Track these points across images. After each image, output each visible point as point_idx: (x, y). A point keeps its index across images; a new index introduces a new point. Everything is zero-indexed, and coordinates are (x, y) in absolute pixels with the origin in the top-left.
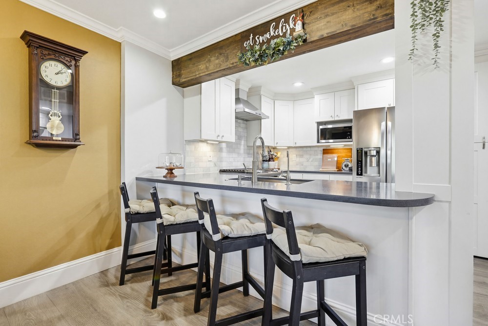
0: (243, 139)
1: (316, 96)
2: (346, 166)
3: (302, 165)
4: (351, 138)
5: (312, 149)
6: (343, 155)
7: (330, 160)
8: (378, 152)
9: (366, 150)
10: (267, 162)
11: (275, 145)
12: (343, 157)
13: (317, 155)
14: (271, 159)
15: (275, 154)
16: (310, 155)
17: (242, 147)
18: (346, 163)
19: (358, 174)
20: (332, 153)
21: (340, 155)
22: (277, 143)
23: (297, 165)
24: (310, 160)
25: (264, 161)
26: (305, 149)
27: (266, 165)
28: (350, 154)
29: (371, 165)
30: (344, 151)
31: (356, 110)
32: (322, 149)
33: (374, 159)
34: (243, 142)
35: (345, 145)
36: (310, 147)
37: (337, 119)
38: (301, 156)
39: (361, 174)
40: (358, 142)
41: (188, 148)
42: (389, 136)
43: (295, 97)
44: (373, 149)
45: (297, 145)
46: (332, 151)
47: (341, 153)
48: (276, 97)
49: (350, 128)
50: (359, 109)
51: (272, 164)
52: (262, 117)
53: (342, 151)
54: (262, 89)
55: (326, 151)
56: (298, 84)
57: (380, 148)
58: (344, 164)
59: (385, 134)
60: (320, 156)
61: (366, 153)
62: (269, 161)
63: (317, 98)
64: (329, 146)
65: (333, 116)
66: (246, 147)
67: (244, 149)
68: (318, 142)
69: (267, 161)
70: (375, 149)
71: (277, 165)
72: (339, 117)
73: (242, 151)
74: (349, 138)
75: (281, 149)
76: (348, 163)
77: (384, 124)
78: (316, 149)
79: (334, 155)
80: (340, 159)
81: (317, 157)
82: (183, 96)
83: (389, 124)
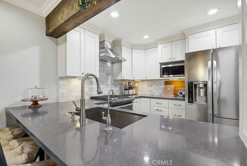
0: (110, 75)
1: (159, 46)
2: (181, 93)
3: (152, 92)
4: (184, 74)
5: (158, 81)
6: (179, 85)
7: (169, 89)
8: (206, 85)
9: (195, 83)
10: (127, 91)
11: (133, 79)
12: (178, 87)
13: (161, 85)
14: (130, 88)
15: (133, 85)
16: (157, 85)
17: (109, 81)
18: (180, 91)
19: (189, 102)
20: (171, 84)
21: (176, 85)
22: (134, 78)
23: (148, 91)
24: (157, 89)
25: (125, 89)
26: (153, 81)
27: (126, 92)
28: (183, 85)
29: (199, 95)
30: (179, 82)
31: (187, 52)
32: (164, 81)
33: (202, 91)
34: (110, 77)
35: (180, 79)
36: (156, 80)
37: (173, 60)
38: (151, 86)
39: (192, 102)
40: (189, 77)
41: (61, 82)
42: (215, 72)
43: (146, 47)
44: (201, 82)
45: (147, 79)
46: (171, 82)
47: (177, 84)
48: (133, 47)
49: (183, 66)
50: (189, 52)
51: (131, 92)
52: (122, 60)
53: (178, 83)
54: (122, 41)
55: (167, 83)
56: (146, 37)
57: (207, 82)
58: (179, 92)
59: (211, 71)
60: (163, 86)
61: (195, 85)
62: (129, 89)
63: (160, 46)
64: (169, 79)
65: (171, 59)
66: (112, 80)
67: (111, 82)
68: (161, 77)
69: (127, 89)
70: (203, 82)
71: (135, 92)
72: (175, 59)
73: (109, 83)
74: (182, 74)
75: (138, 81)
76: (182, 91)
77: (210, 62)
78: (161, 81)
79: (172, 85)
80: (177, 88)
81: (161, 86)
82: (57, 44)
83: (215, 62)
